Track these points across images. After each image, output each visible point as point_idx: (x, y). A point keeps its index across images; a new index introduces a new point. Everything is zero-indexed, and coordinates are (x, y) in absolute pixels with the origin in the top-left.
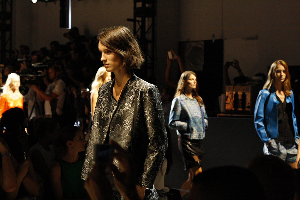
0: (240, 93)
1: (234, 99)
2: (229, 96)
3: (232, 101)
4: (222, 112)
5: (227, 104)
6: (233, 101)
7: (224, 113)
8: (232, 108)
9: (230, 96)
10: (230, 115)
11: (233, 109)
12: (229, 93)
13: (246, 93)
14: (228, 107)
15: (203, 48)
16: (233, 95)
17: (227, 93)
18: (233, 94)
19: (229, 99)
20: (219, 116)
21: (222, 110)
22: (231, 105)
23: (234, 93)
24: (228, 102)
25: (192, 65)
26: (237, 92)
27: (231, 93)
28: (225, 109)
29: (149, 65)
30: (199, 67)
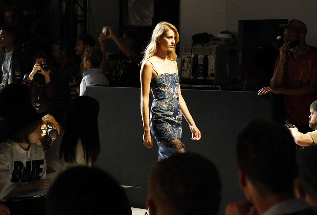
0: (200, 56)
1: (192, 65)
2: (185, 60)
3: (190, 67)
8: (190, 77)
9: (187, 60)
10: (188, 86)
11: (192, 78)
12: (187, 56)
13: (208, 56)
14: (185, 75)
16: (192, 59)
17: (184, 57)
19: (185, 64)
22: (189, 72)
23: (193, 56)
24: (185, 68)
25: (138, 18)
26: (197, 55)
27: (189, 56)
28: (181, 78)
29: (79, 18)
30: (147, 21)
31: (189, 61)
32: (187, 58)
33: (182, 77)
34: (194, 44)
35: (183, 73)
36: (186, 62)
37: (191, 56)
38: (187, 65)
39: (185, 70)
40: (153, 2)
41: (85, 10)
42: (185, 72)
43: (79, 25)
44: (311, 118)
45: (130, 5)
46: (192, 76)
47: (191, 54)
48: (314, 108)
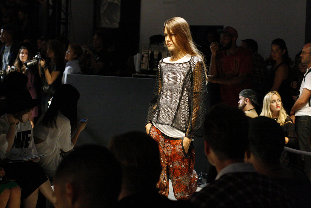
0: (156, 53)
1: (149, 59)
2: (144, 55)
3: (147, 60)
4: (137, 72)
5: (143, 63)
6: (149, 61)
7: (138, 73)
8: (147, 68)
9: (145, 55)
10: (145, 75)
11: (149, 69)
12: (145, 52)
13: (162, 53)
14: (144, 67)
15: (119, 4)
16: (149, 55)
17: (143, 53)
18: (148, 53)
19: (144, 59)
20: (134, 76)
21: (137, 69)
22: (147, 65)
23: (150, 52)
24: (144, 62)
25: (108, 22)
26: (153, 52)
27: (147, 52)
28: (140, 69)
29: (62, 21)
30: (114, 24)
31: (147, 56)
32: (146, 54)
33: (142, 68)
34: (151, 43)
35: (142, 65)
36: (144, 57)
37: (149, 52)
38: (145, 59)
39: (144, 63)
40: (120, 10)
41: (67, 14)
42: (143, 65)
43: (62, 26)
44: (239, 103)
45: (102, 11)
46: (149, 67)
47: (149, 51)
48: (242, 95)
